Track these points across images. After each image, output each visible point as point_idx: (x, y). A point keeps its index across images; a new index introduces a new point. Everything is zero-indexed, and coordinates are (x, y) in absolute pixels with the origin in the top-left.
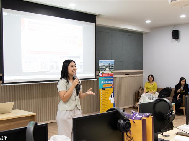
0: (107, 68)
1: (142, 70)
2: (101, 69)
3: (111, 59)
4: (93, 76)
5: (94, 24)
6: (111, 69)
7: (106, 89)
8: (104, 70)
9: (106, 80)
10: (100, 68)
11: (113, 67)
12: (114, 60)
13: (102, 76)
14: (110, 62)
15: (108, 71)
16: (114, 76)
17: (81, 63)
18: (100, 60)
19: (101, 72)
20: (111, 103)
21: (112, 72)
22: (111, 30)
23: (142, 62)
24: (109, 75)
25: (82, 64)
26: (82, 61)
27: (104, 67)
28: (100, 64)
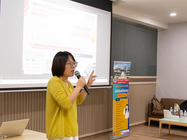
0: (123, 72)
1: (156, 76)
2: (115, 73)
3: (124, 61)
4: (107, 82)
5: (110, 13)
6: (127, 73)
7: (120, 99)
8: (119, 74)
9: (121, 88)
10: (115, 71)
11: (129, 72)
12: (130, 62)
13: (117, 83)
14: (126, 64)
15: (123, 76)
16: (130, 83)
17: (94, 64)
18: (115, 62)
19: (116, 77)
20: (126, 118)
21: (128, 78)
22: (125, 23)
23: (156, 66)
24: (124, 81)
25: (95, 66)
26: (95, 62)
27: (119, 71)
28: (115, 67)
